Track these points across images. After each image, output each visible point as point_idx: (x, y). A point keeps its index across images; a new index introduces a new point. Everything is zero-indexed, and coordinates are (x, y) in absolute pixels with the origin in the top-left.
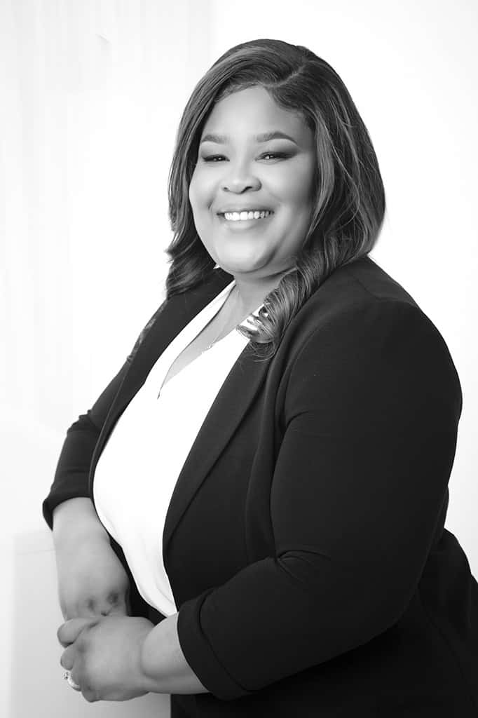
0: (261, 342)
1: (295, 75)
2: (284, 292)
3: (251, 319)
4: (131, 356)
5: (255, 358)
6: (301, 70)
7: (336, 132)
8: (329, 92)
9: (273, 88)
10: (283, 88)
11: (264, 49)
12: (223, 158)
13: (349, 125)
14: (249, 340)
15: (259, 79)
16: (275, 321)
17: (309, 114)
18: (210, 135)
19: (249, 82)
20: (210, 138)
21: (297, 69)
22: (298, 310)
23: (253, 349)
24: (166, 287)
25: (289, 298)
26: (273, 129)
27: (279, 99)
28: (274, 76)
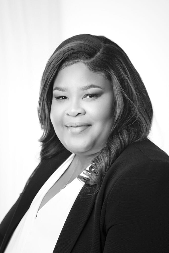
0: (91, 184)
1: (98, 54)
2: (102, 158)
3: (85, 172)
4: (22, 194)
5: (88, 193)
6: (101, 51)
7: (122, 80)
8: (117, 60)
9: (87, 62)
10: (92, 62)
11: (81, 42)
12: (65, 98)
13: (129, 76)
14: (84, 183)
15: (79, 58)
16: (98, 173)
17: (107, 73)
18: (57, 87)
20: (57, 89)
21: (99, 50)
22: (110, 166)
23: (86, 188)
24: (40, 156)
25: (104, 161)
26: (89, 84)
27: (91, 68)
28: (88, 56)
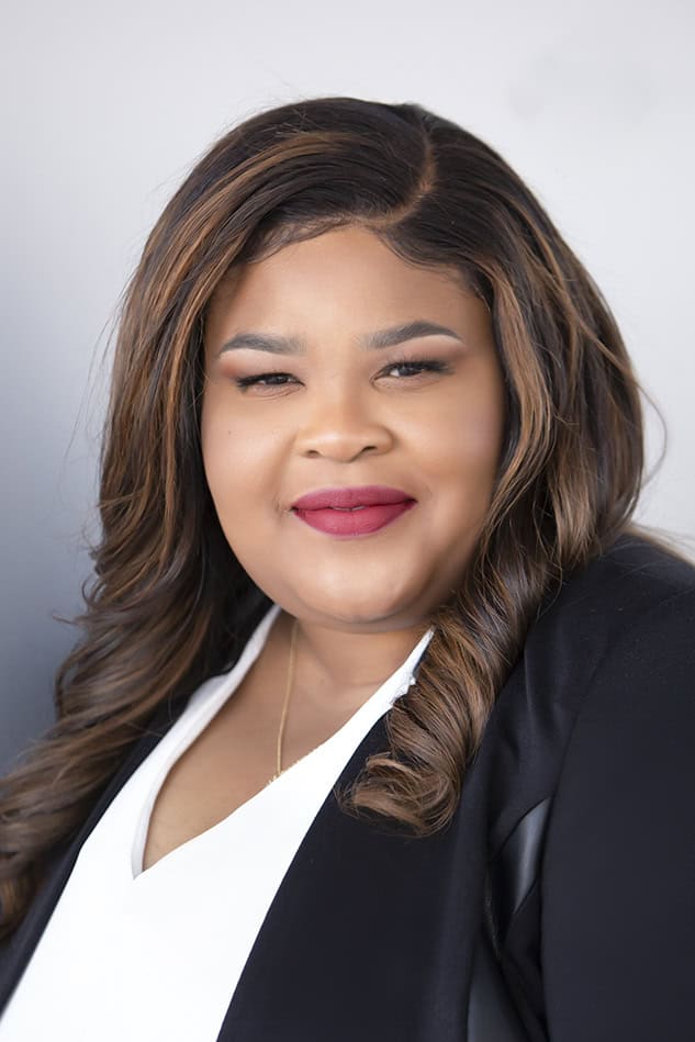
1: (426, 189)
9: (387, 227)
15: (348, 208)
19: (329, 219)
27: (406, 250)
28: (387, 197)
